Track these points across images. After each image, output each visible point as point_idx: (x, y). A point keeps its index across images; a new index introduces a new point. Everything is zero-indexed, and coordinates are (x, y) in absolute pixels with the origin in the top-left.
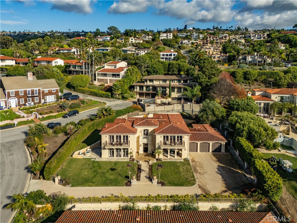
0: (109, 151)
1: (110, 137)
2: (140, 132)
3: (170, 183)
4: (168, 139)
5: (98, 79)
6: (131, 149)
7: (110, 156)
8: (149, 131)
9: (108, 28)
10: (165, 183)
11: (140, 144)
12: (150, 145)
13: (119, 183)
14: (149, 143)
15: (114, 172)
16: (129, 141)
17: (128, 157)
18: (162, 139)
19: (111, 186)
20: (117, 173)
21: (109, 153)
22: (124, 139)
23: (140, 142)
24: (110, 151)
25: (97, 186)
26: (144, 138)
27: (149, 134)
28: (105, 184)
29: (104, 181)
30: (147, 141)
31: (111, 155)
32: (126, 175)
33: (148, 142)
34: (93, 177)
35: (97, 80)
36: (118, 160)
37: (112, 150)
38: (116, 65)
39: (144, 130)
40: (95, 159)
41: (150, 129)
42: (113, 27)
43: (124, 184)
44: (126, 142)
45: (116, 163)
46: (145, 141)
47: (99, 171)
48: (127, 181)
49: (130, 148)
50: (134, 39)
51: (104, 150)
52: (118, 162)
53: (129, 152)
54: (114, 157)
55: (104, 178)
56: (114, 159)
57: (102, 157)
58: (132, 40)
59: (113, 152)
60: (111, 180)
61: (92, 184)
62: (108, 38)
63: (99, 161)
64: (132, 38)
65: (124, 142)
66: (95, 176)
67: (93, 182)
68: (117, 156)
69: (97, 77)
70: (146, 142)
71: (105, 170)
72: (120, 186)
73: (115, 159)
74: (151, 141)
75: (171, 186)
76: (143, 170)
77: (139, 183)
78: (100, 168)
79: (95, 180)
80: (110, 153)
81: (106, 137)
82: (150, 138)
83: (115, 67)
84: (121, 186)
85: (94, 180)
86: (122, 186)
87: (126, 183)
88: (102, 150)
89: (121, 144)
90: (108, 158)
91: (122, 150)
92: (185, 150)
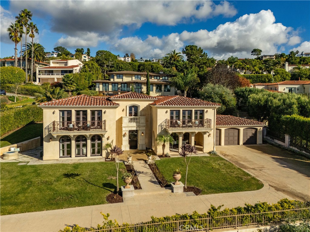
0: (61, 145)
1: (63, 114)
2: (123, 111)
3: (210, 188)
4: (178, 117)
5: (39, 78)
6: (108, 139)
7: (61, 155)
8: (141, 109)
9: (54, 49)
10: (201, 188)
11: (123, 133)
12: (143, 133)
13: (89, 198)
14: (141, 130)
15: (75, 180)
16: (105, 121)
17: (101, 155)
18: (168, 116)
19: (68, 207)
20: (82, 180)
21: (60, 150)
22: (93, 119)
23: (124, 129)
24: (63, 146)
25: (28, 210)
26: (131, 120)
27: (139, 114)
28: (52, 204)
29: (48, 198)
30: (138, 126)
31: (63, 154)
32: (105, 182)
33: (138, 129)
34: (18, 193)
35: (38, 80)
36: (81, 162)
37: (66, 143)
38: (67, 62)
39: (131, 108)
40: (28, 162)
41: (142, 105)
42: (61, 47)
43: (105, 200)
44: (98, 125)
45: (76, 166)
46: (133, 126)
47: (36, 180)
48: (111, 193)
49: (106, 136)
50: (87, 57)
51: (49, 141)
52: (80, 164)
53: (104, 144)
54: (71, 157)
55: (48, 192)
56: (72, 160)
57: (45, 158)
58: (85, 58)
59: (69, 146)
60: (67, 194)
61: (14, 207)
62: (55, 55)
63: (36, 165)
64: (85, 56)
65: (93, 124)
66: (24, 190)
67: (16, 204)
68: (78, 155)
69: (38, 76)
70: (135, 129)
71: (50, 177)
72: (94, 204)
73: (74, 159)
74: (144, 126)
75: (216, 193)
76: (140, 172)
77: (141, 194)
78: (38, 175)
79: (23, 198)
80: (61, 148)
81: (54, 113)
82: (143, 120)
83: (66, 64)
84: (97, 204)
85: (21, 197)
86: (101, 204)
87: (110, 196)
88: (44, 143)
89: (86, 128)
90: (57, 160)
91: (89, 142)
92: (209, 136)
